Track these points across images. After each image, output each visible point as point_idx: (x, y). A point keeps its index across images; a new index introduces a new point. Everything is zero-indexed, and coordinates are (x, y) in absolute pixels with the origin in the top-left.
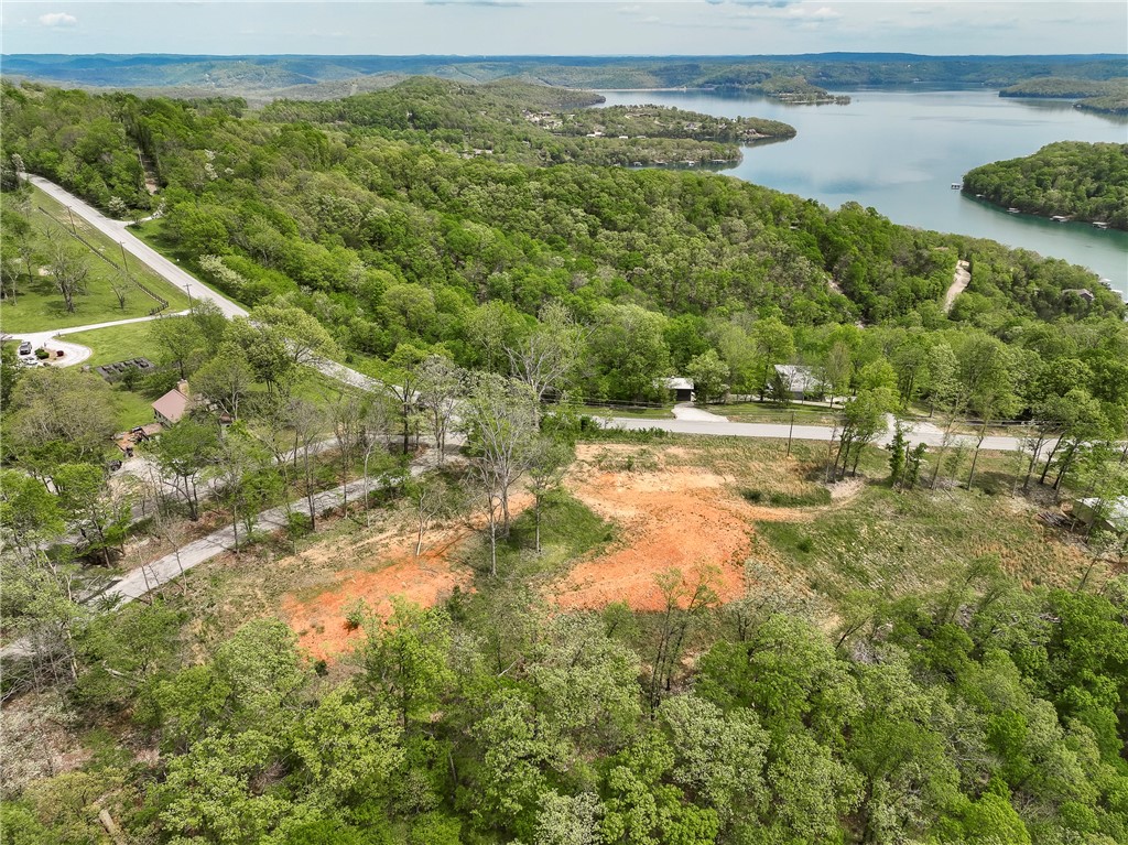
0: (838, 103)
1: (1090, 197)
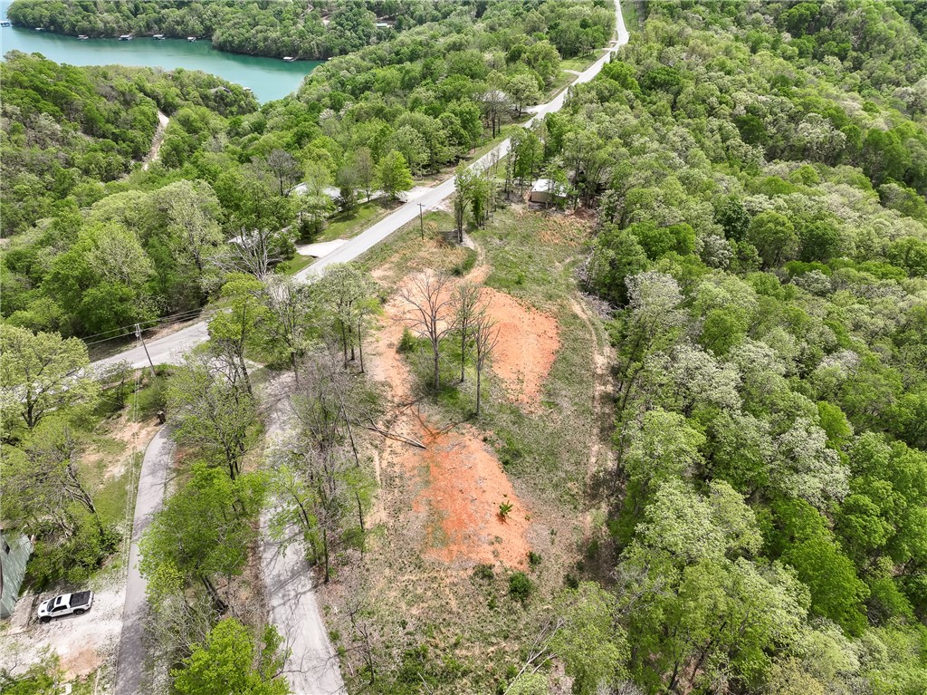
1: (135, 15)
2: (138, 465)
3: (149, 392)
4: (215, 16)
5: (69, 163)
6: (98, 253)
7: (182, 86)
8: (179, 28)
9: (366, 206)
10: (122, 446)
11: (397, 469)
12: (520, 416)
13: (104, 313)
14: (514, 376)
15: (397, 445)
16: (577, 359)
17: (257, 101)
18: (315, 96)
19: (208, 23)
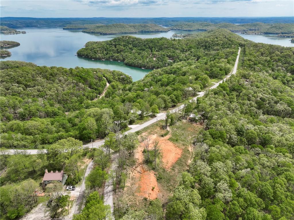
0: (22, 33)
1: (107, 55)
2: (87, 167)
3: (91, 153)
4: (126, 56)
5: (84, 95)
6: (87, 124)
7: (114, 75)
8: (117, 58)
9: (147, 117)
10: (85, 163)
11: (135, 177)
12: (165, 171)
13: (86, 136)
14: (166, 162)
15: (136, 172)
16: (183, 160)
17: (132, 80)
18: (146, 82)
19: (124, 58)
